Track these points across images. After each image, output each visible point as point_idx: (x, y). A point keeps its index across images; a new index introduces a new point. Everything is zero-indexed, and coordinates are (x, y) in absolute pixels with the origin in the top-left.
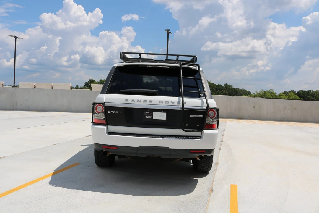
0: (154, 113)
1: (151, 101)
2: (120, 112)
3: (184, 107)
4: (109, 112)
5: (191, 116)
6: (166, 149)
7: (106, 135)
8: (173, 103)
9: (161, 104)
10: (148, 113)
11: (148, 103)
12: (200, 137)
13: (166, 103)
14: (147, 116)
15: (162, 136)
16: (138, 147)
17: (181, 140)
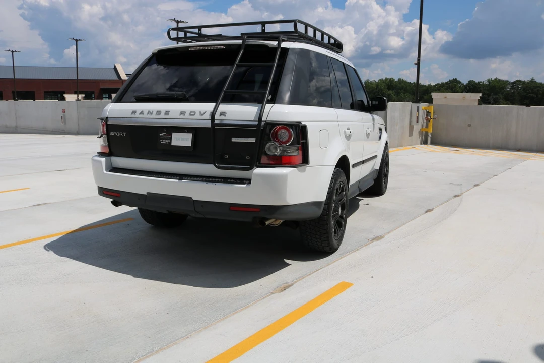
0: (174, 134)
1: (167, 113)
2: (124, 133)
3: (216, 122)
4: (112, 134)
5: (234, 140)
6: (188, 200)
7: (105, 172)
8: (202, 115)
9: (182, 117)
10: (164, 135)
11: (162, 115)
12: (248, 181)
13: (190, 115)
14: (163, 139)
15: (181, 176)
16: (146, 194)
17: (210, 184)
